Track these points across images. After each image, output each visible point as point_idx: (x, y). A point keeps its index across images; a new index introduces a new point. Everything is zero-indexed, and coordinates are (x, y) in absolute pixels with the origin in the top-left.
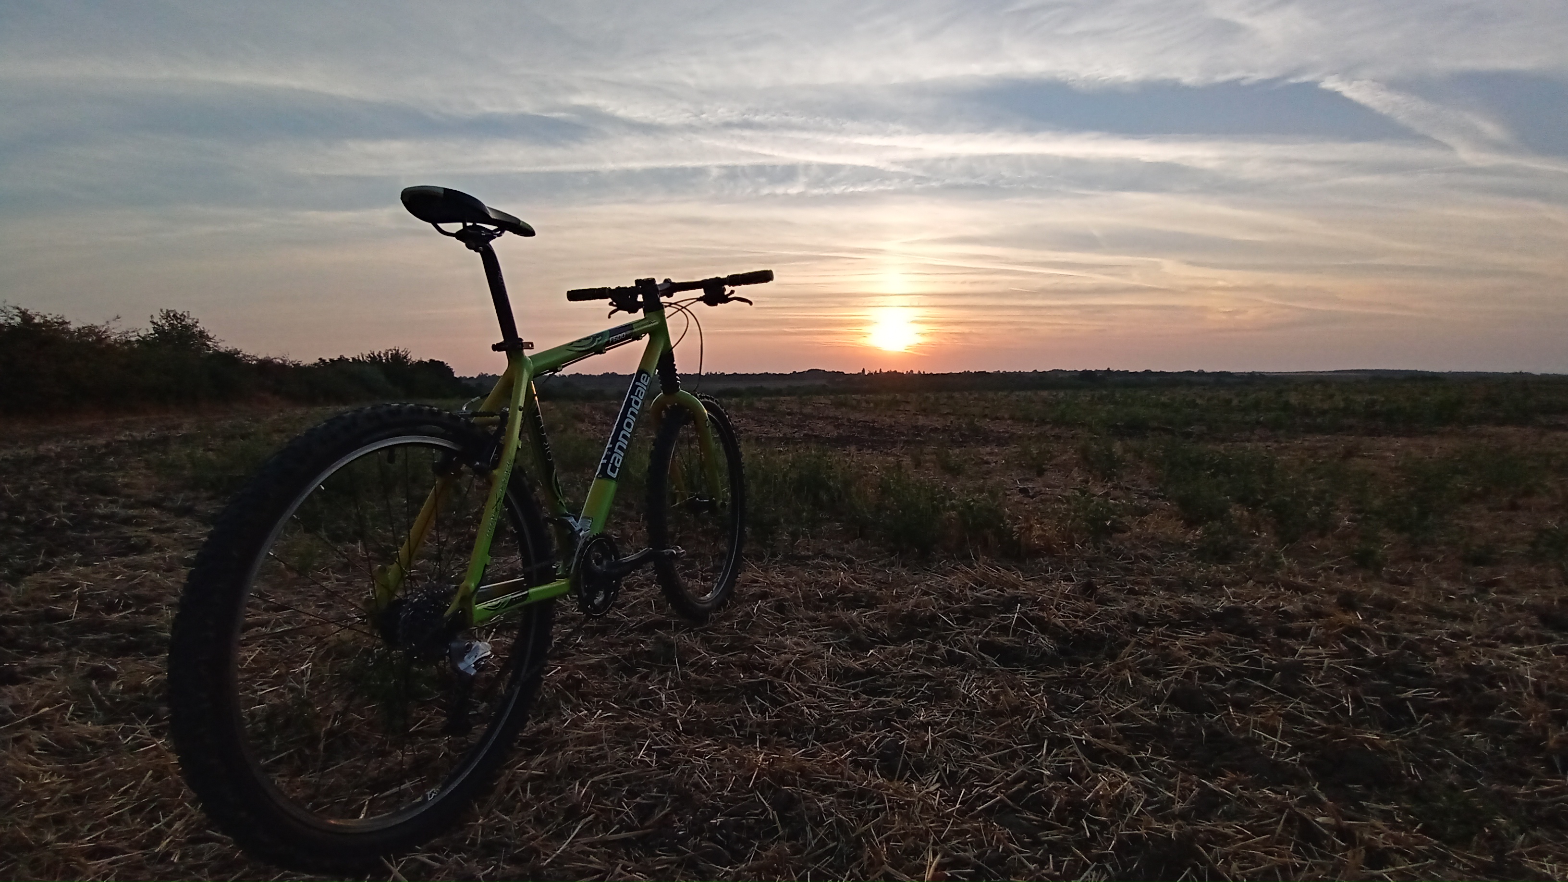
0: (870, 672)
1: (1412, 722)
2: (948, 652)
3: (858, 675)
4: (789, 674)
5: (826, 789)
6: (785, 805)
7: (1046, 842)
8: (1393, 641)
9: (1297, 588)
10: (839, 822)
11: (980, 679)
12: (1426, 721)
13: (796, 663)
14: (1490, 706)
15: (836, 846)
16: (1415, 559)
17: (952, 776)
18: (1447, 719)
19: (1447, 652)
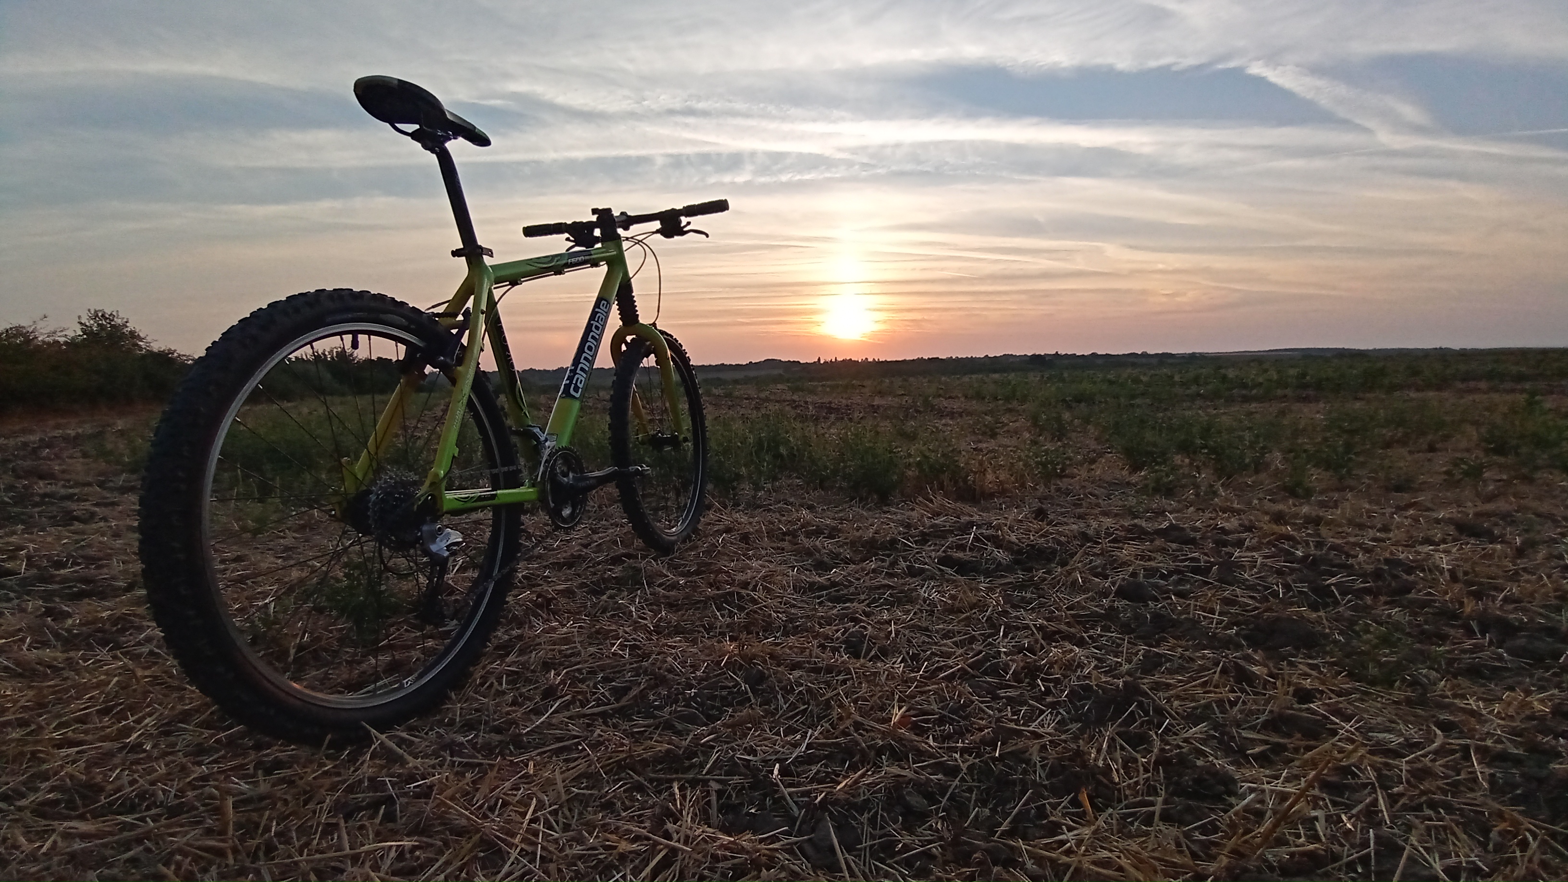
0: (834, 584)
1: (1337, 603)
2: (908, 567)
3: (822, 588)
4: (756, 586)
5: (795, 666)
6: (757, 680)
7: (1003, 698)
8: (1319, 545)
9: (1233, 511)
10: (809, 690)
11: (939, 586)
12: (1349, 601)
13: (764, 578)
14: (1407, 589)
15: (807, 708)
16: (1341, 489)
17: (914, 657)
18: (1368, 600)
19: (1368, 551)
